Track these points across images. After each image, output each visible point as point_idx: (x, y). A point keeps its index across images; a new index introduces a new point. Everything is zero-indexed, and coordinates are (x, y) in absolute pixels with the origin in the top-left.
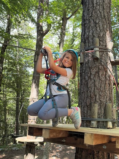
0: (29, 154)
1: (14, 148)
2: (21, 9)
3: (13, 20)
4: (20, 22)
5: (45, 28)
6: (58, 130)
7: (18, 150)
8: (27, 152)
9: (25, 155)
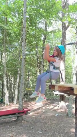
0: (62, 101)
1: (55, 98)
2: (52, 15)
3: (48, 22)
4: (52, 23)
5: (67, 25)
6: (64, 87)
7: (57, 99)
8: (61, 100)
9: (60, 102)
